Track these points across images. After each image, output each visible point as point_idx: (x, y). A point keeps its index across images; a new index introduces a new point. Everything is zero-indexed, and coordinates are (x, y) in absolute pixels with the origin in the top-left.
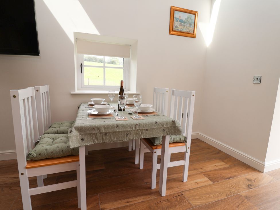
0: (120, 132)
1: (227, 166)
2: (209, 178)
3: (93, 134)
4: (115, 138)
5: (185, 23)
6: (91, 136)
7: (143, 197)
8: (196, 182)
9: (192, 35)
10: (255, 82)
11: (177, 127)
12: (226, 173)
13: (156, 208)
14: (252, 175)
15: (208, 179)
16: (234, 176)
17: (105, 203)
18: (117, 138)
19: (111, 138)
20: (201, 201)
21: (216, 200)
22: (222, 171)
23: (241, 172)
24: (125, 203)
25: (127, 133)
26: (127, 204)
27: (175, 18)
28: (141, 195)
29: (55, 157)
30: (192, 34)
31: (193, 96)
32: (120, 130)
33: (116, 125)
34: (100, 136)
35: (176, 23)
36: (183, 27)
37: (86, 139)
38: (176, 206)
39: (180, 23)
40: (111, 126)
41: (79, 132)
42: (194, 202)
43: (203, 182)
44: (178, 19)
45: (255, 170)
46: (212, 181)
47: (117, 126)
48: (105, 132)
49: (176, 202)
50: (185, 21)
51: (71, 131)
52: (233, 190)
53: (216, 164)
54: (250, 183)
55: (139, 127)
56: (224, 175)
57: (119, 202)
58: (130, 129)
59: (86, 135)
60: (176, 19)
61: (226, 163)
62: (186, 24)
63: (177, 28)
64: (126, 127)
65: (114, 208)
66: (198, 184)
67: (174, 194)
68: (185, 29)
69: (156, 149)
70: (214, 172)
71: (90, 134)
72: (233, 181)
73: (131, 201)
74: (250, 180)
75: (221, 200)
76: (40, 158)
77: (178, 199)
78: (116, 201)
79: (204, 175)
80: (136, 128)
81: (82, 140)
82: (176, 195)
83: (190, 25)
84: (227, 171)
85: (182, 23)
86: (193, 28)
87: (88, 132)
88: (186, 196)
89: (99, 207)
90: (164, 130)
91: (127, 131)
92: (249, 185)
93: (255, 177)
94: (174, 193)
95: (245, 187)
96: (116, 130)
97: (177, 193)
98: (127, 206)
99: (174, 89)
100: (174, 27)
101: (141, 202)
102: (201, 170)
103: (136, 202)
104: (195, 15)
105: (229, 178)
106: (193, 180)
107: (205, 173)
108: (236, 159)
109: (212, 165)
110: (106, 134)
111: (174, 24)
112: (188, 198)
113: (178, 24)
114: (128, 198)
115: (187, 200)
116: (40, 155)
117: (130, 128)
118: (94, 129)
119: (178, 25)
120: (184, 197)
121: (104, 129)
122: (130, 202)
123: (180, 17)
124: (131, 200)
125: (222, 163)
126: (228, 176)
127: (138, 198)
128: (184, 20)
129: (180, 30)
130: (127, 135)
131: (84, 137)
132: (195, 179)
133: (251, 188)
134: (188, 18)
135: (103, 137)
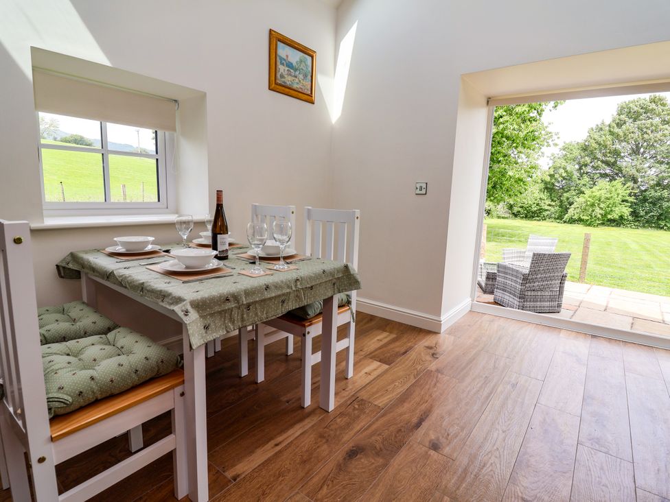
0: (273, 297)
1: (393, 336)
2: (380, 361)
3: (225, 311)
4: (263, 312)
5: (296, 70)
6: (221, 317)
7: (298, 426)
8: (366, 373)
9: (307, 97)
10: (418, 192)
11: (353, 275)
12: (398, 347)
13: (332, 432)
14: (428, 341)
15: (379, 363)
16: (411, 348)
17: (234, 466)
18: (266, 314)
19: (256, 315)
20: (388, 397)
21: (406, 387)
22: (392, 346)
23: (415, 339)
24: (273, 448)
25: (283, 298)
26: (278, 448)
27: (280, 56)
28: (292, 425)
29: (117, 392)
30: (308, 95)
31: (357, 218)
32: (273, 295)
33: (265, 284)
34: (238, 314)
35: (282, 69)
36: (293, 78)
37: (212, 326)
38: (359, 417)
39: (287, 69)
40: (256, 288)
41: (198, 312)
42: (379, 401)
43: (375, 369)
44: (284, 60)
45: (429, 332)
46: (387, 364)
47: (267, 287)
48: (247, 303)
49: (356, 412)
50: (297, 67)
51: (187, 312)
52: (419, 367)
53: (379, 338)
54: (432, 351)
55: (301, 284)
56: (397, 349)
57: (259, 451)
58: (288, 290)
59: (212, 315)
60: (281, 59)
61: (391, 332)
62: (297, 73)
63: (283, 80)
64: (281, 287)
65: (256, 466)
66: (370, 374)
67: (346, 401)
68: (298, 83)
69: (310, 325)
70: (381, 350)
71: (220, 313)
72: (412, 355)
73: (282, 441)
74: (431, 348)
75: (413, 385)
76: (81, 402)
77: (357, 406)
78: (252, 452)
79: (371, 358)
80: (296, 286)
81: (206, 328)
82: (349, 402)
83: (305, 76)
84: (398, 344)
85: (292, 71)
86: (310, 83)
87: (217, 309)
88: (364, 398)
89: (225, 477)
90: (334, 284)
91: (283, 295)
92: (433, 354)
93: (434, 342)
94: (344, 399)
95: (430, 359)
96: (268, 295)
97: (349, 399)
98: (280, 452)
99: (310, 208)
100: (278, 76)
101: (301, 434)
102: (362, 353)
103: (291, 439)
104: (312, 57)
105: (405, 352)
106: (361, 371)
107: (371, 356)
108: (399, 323)
109: (373, 341)
110: (248, 306)
111: (278, 69)
112: (369, 398)
113: (284, 70)
114: (271, 439)
115: (369, 402)
116: (79, 395)
117: (289, 287)
118: (228, 300)
119: (284, 73)
120: (362, 400)
121: (246, 298)
122: (280, 443)
123: (287, 56)
124: (280, 439)
125: (385, 334)
126: (403, 350)
127: (289, 432)
128: (294, 65)
129: (288, 83)
130: (283, 302)
131: (209, 321)
132: (362, 369)
133: (437, 358)
134: (301, 61)
135: (243, 315)
